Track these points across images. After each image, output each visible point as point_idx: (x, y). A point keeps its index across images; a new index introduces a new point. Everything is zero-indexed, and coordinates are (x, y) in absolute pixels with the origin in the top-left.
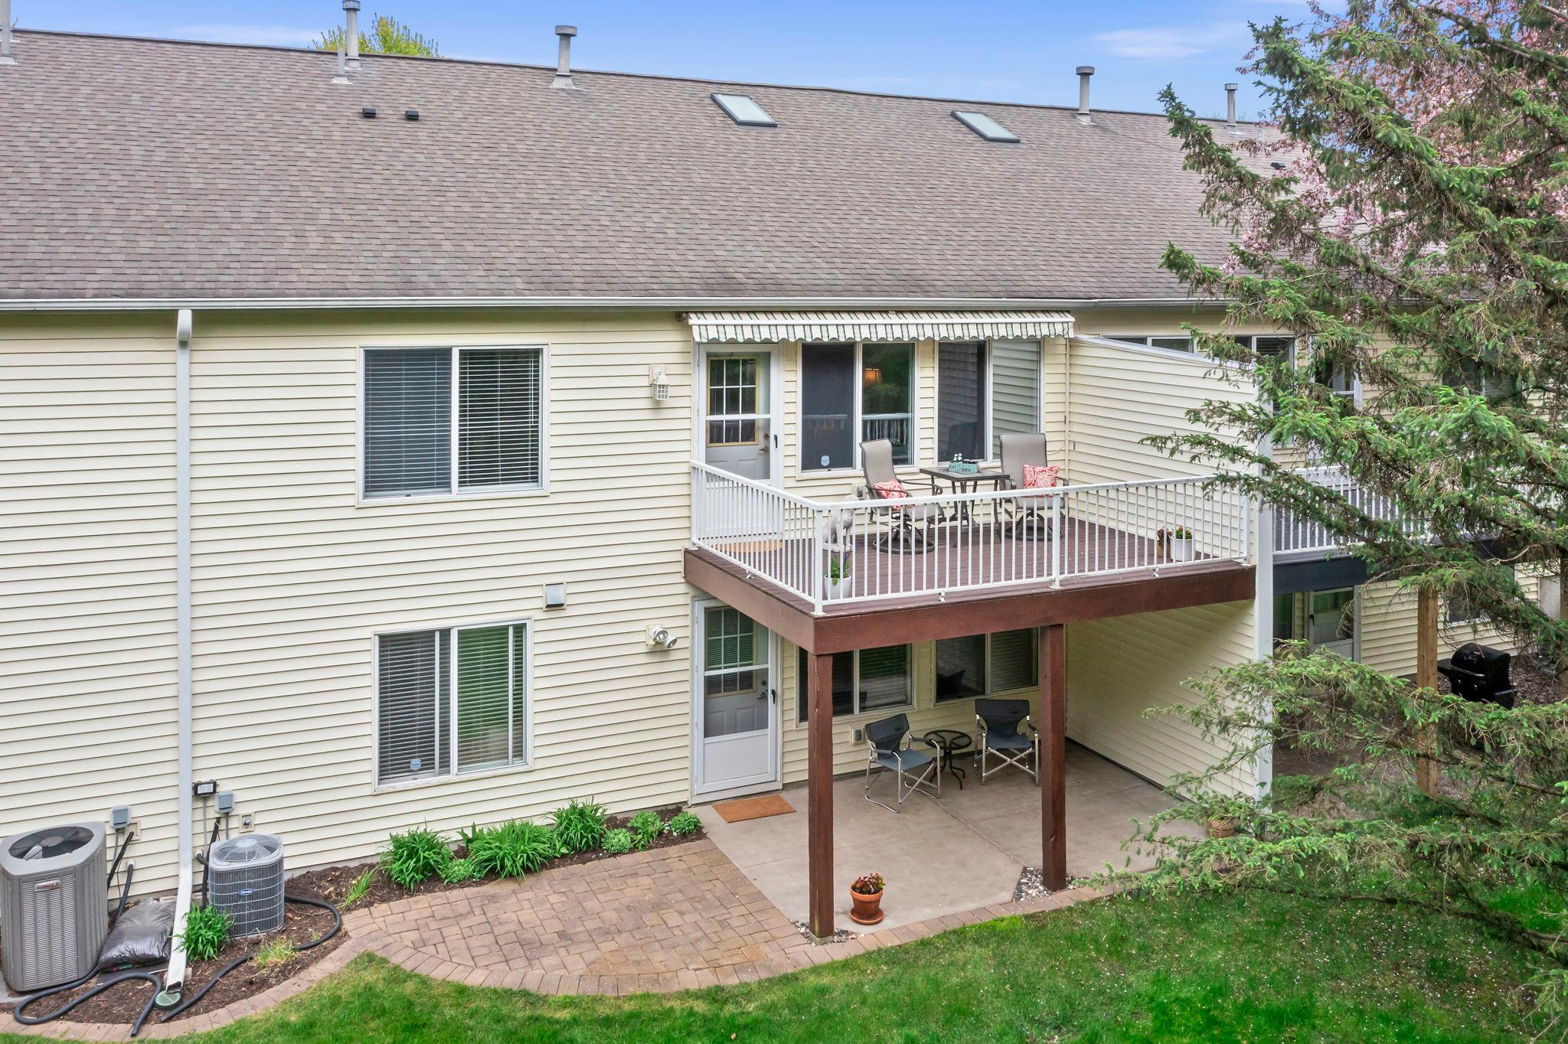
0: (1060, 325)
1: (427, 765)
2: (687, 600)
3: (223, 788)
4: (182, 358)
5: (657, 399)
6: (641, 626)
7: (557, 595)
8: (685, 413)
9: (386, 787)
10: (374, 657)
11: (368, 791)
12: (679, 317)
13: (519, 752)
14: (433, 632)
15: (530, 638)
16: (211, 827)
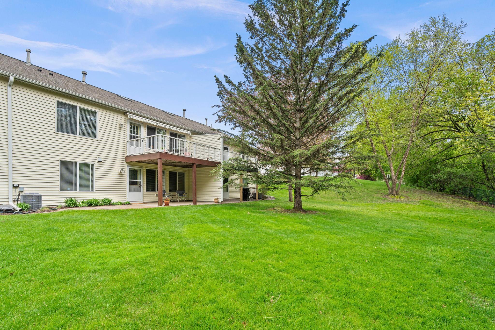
0: (189, 133)
1: (72, 190)
2: (126, 166)
3: (20, 186)
4: (10, 89)
5: (121, 127)
6: (117, 169)
7: (100, 160)
8: (126, 132)
9: (62, 192)
10: (59, 164)
11: (58, 192)
12: (125, 113)
13: (92, 190)
14: (73, 162)
15: (95, 167)
16: (18, 194)
